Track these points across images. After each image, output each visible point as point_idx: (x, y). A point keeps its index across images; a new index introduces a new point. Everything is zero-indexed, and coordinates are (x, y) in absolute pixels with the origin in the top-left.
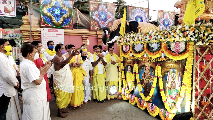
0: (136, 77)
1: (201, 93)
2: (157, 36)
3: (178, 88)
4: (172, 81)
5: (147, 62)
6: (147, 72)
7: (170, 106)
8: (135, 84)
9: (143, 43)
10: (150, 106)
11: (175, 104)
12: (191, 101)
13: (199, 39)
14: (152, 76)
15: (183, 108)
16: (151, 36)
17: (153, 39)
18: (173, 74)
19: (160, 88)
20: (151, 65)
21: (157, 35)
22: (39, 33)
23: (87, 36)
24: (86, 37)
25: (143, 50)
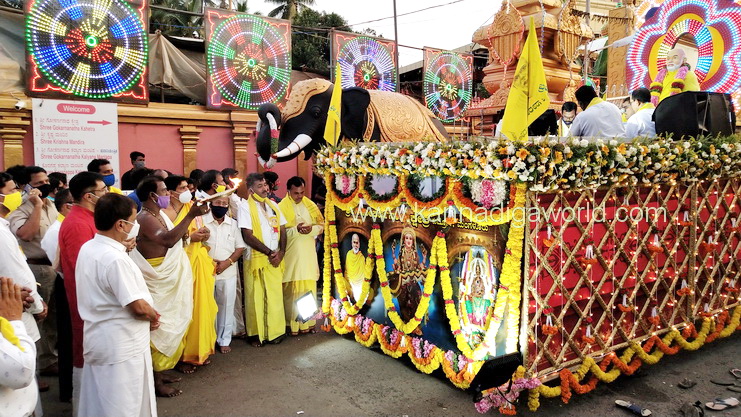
0: (375, 267)
1: (541, 304)
2: (437, 159)
3: (488, 295)
4: (476, 279)
5: (408, 226)
6: (409, 253)
7: (471, 343)
8: (372, 286)
9: (397, 174)
10: (418, 345)
11: (481, 336)
12: (520, 325)
13: (538, 177)
14: (422, 266)
15: (501, 344)
16: (420, 156)
17: (426, 167)
18: (476, 259)
19: (445, 298)
20: (419, 234)
21: (436, 157)
22: (24, 115)
23: (197, 126)
24: (193, 129)
25: (396, 192)
